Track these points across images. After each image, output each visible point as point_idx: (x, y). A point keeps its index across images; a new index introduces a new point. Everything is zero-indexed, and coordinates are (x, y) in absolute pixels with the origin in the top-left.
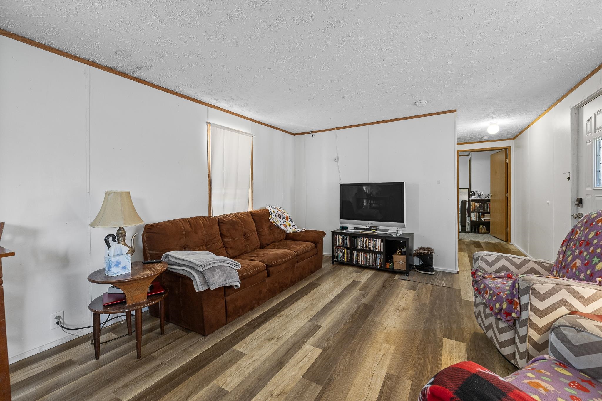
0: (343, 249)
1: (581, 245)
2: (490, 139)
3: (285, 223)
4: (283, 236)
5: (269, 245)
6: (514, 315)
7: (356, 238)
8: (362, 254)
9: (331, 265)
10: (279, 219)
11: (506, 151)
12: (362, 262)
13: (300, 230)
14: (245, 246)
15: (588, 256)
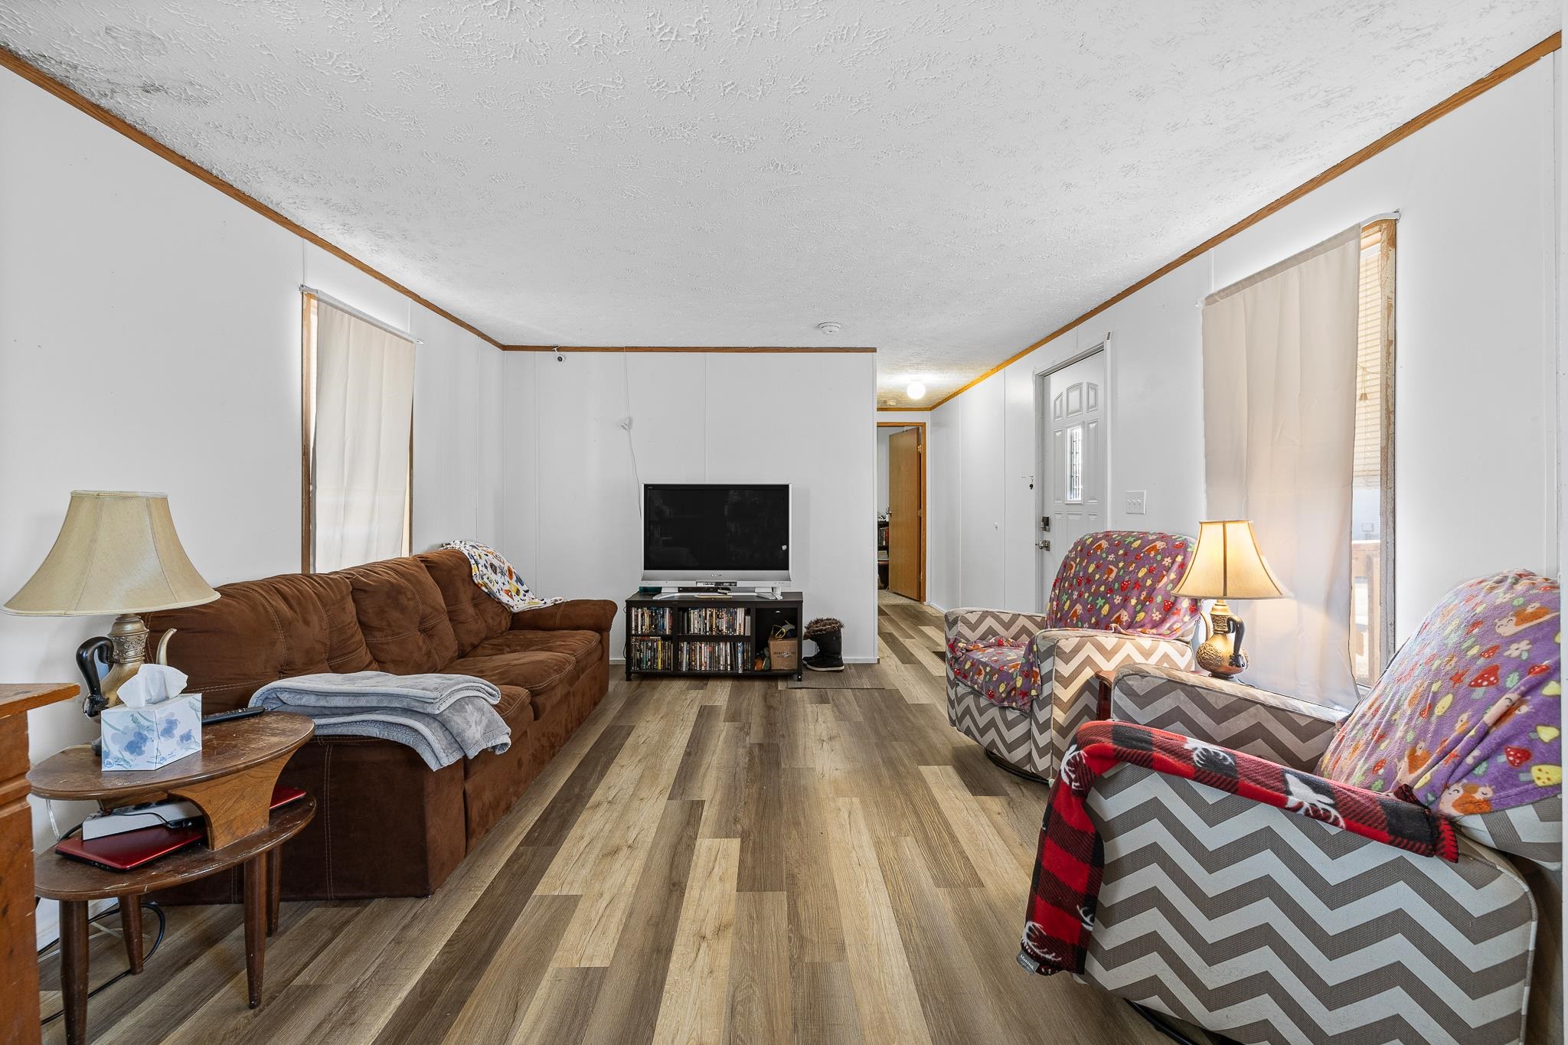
0: (653, 641)
1: (1079, 584)
2: (900, 406)
3: (507, 587)
4: (505, 622)
5: (480, 648)
6: (1034, 693)
7: (686, 610)
8: (701, 647)
9: (626, 683)
10: (493, 577)
11: (918, 430)
12: (701, 666)
13: (549, 603)
14: (429, 654)
15: (1091, 598)
